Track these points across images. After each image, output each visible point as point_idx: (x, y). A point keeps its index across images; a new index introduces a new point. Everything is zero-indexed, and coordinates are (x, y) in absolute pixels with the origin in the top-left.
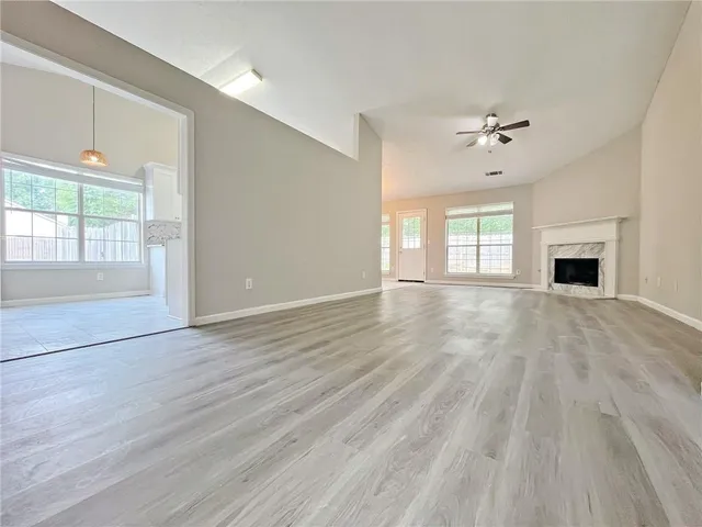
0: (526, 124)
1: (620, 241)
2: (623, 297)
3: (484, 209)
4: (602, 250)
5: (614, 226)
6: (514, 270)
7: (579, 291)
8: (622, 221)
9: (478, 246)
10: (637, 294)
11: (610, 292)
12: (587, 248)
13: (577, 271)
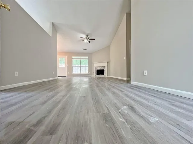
0: (94, 39)
1: (107, 66)
2: (108, 76)
3: (82, 58)
4: (105, 68)
5: (107, 63)
6: (88, 72)
7: (101, 76)
8: (108, 62)
9: (80, 67)
10: (110, 76)
11: (106, 76)
12: (102, 67)
13: (100, 72)
